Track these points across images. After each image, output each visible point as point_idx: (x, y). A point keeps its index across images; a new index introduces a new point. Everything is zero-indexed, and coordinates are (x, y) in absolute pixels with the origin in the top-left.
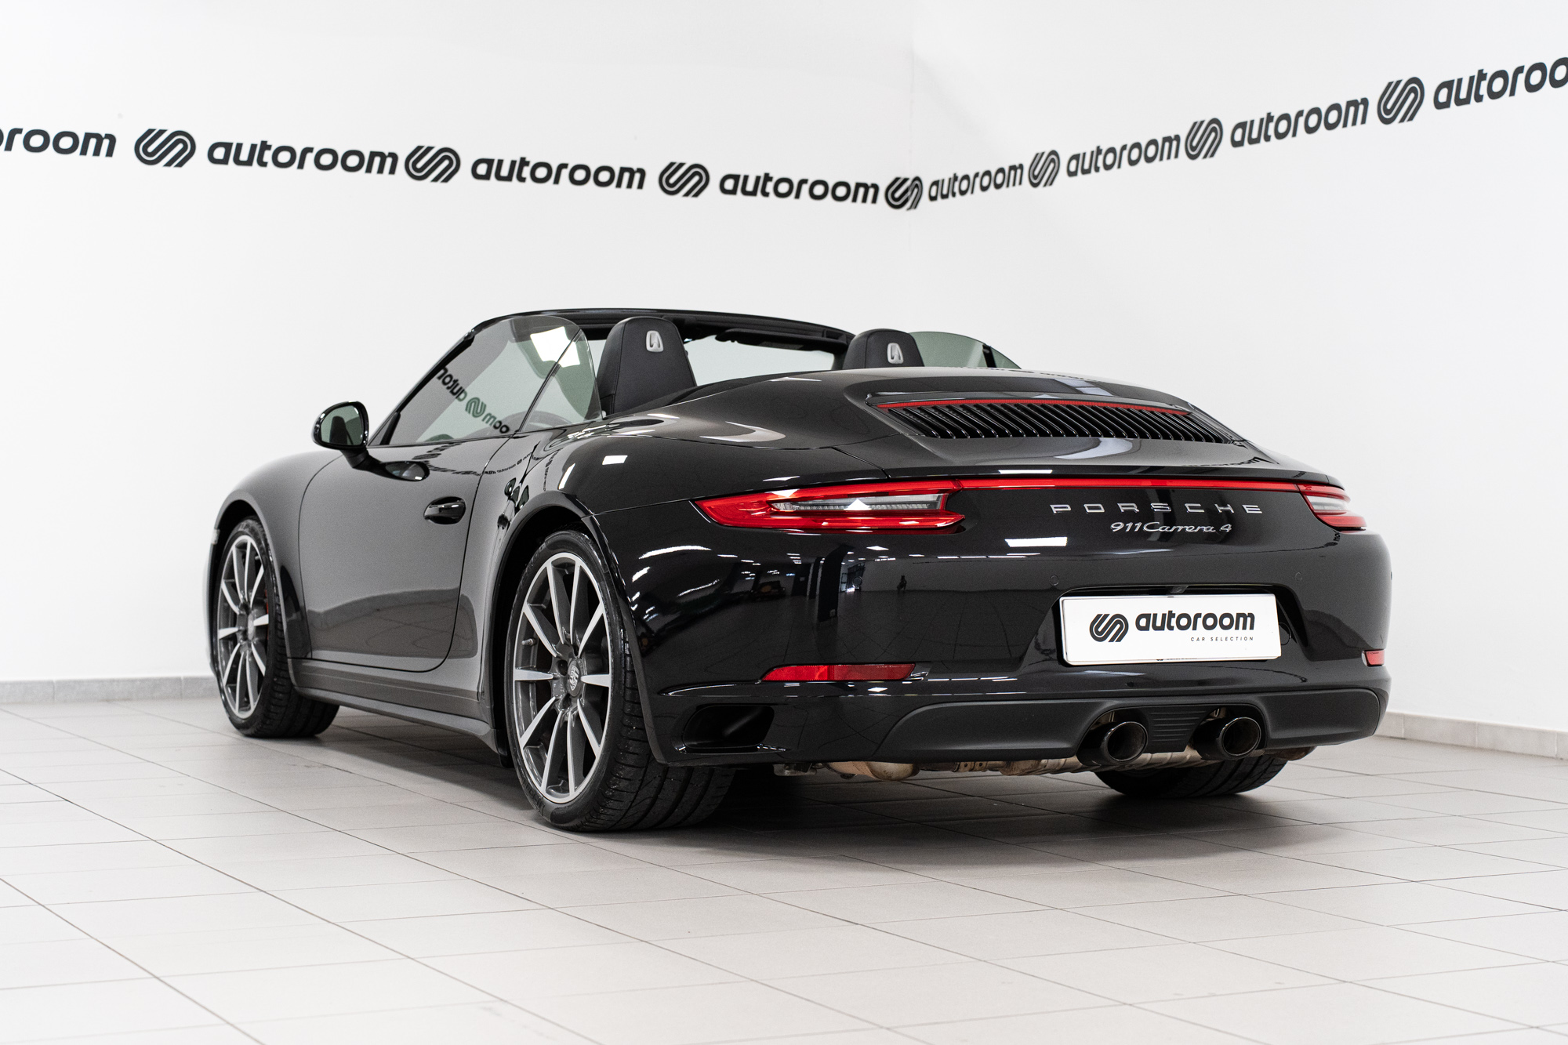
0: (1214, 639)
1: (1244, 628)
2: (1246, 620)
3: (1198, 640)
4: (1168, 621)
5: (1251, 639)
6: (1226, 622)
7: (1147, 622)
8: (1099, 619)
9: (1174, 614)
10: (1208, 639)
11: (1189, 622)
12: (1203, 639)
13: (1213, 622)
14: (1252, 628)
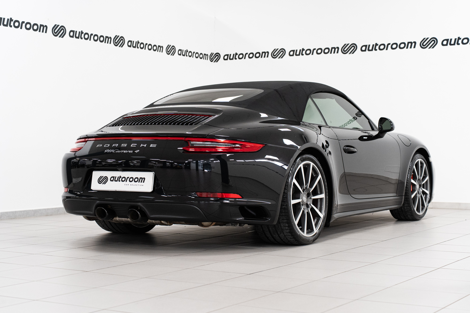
0: (131, 185)
1: (141, 182)
2: (143, 180)
3: (127, 185)
4: (119, 179)
5: (143, 185)
6: (136, 180)
7: (114, 179)
8: (101, 177)
9: (121, 177)
10: (129, 185)
11: (125, 179)
12: (128, 185)
13: (132, 180)
14: (144, 182)
